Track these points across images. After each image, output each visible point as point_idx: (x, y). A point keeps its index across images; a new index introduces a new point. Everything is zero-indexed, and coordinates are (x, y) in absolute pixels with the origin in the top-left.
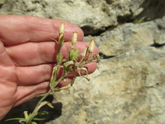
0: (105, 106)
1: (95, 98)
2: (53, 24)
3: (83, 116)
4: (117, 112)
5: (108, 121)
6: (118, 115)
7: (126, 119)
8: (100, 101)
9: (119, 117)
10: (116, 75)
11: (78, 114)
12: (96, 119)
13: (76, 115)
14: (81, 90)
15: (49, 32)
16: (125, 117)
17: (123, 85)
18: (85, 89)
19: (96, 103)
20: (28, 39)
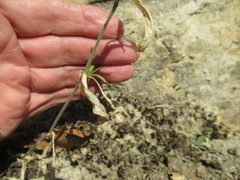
0: (205, 64)
1: (190, 48)
2: (83, 12)
3: (169, 80)
4: (222, 79)
5: (208, 91)
6: (222, 83)
7: (236, 91)
8: (198, 56)
9: (225, 88)
10: (225, 13)
11: (160, 76)
12: (190, 86)
13: (157, 77)
14: (168, 33)
15: (78, 22)
16: (234, 89)
17: (235, 33)
18: (174, 32)
19: (191, 58)
20: (49, 31)
